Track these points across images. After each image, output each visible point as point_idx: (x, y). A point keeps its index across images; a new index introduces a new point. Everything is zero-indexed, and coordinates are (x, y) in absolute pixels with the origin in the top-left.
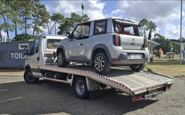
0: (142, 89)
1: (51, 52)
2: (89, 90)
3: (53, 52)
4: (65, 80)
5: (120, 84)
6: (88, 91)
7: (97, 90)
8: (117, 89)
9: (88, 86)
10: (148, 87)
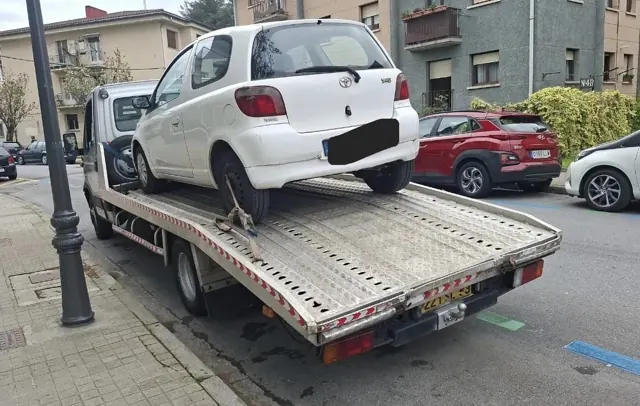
0: (370, 311)
5: (273, 292)
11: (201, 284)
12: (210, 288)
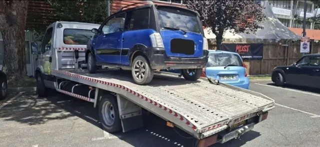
0: (218, 125)
1: (70, 49)
2: (122, 117)
3: (74, 49)
4: (86, 96)
5: (176, 114)
6: (120, 118)
7: (135, 117)
8: (169, 121)
9: (120, 110)
10: (228, 121)
11: (120, 114)
12: (125, 117)
